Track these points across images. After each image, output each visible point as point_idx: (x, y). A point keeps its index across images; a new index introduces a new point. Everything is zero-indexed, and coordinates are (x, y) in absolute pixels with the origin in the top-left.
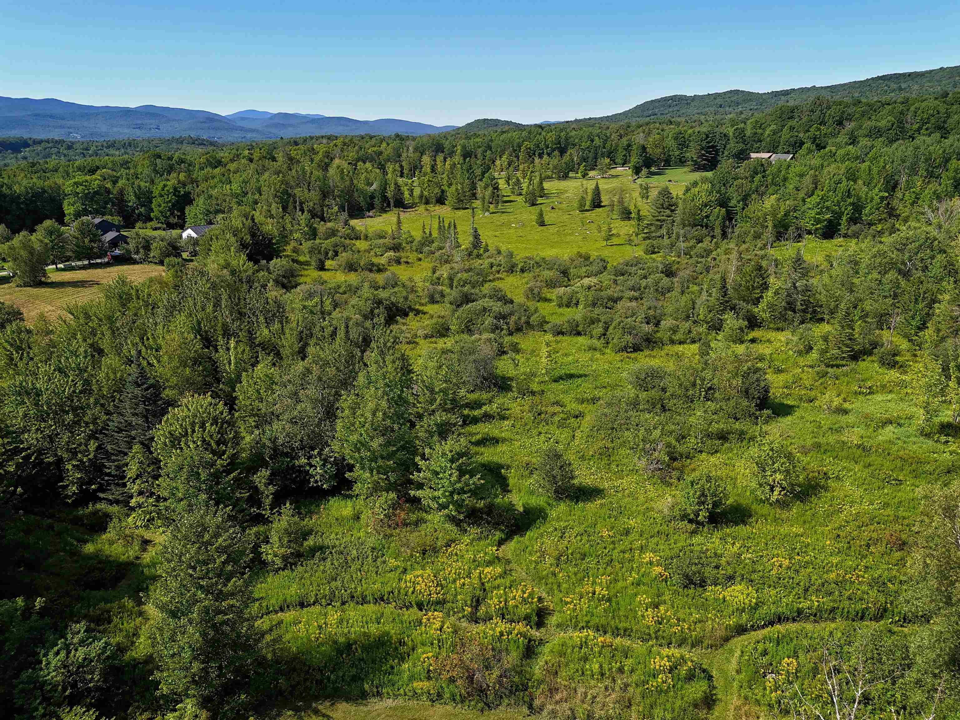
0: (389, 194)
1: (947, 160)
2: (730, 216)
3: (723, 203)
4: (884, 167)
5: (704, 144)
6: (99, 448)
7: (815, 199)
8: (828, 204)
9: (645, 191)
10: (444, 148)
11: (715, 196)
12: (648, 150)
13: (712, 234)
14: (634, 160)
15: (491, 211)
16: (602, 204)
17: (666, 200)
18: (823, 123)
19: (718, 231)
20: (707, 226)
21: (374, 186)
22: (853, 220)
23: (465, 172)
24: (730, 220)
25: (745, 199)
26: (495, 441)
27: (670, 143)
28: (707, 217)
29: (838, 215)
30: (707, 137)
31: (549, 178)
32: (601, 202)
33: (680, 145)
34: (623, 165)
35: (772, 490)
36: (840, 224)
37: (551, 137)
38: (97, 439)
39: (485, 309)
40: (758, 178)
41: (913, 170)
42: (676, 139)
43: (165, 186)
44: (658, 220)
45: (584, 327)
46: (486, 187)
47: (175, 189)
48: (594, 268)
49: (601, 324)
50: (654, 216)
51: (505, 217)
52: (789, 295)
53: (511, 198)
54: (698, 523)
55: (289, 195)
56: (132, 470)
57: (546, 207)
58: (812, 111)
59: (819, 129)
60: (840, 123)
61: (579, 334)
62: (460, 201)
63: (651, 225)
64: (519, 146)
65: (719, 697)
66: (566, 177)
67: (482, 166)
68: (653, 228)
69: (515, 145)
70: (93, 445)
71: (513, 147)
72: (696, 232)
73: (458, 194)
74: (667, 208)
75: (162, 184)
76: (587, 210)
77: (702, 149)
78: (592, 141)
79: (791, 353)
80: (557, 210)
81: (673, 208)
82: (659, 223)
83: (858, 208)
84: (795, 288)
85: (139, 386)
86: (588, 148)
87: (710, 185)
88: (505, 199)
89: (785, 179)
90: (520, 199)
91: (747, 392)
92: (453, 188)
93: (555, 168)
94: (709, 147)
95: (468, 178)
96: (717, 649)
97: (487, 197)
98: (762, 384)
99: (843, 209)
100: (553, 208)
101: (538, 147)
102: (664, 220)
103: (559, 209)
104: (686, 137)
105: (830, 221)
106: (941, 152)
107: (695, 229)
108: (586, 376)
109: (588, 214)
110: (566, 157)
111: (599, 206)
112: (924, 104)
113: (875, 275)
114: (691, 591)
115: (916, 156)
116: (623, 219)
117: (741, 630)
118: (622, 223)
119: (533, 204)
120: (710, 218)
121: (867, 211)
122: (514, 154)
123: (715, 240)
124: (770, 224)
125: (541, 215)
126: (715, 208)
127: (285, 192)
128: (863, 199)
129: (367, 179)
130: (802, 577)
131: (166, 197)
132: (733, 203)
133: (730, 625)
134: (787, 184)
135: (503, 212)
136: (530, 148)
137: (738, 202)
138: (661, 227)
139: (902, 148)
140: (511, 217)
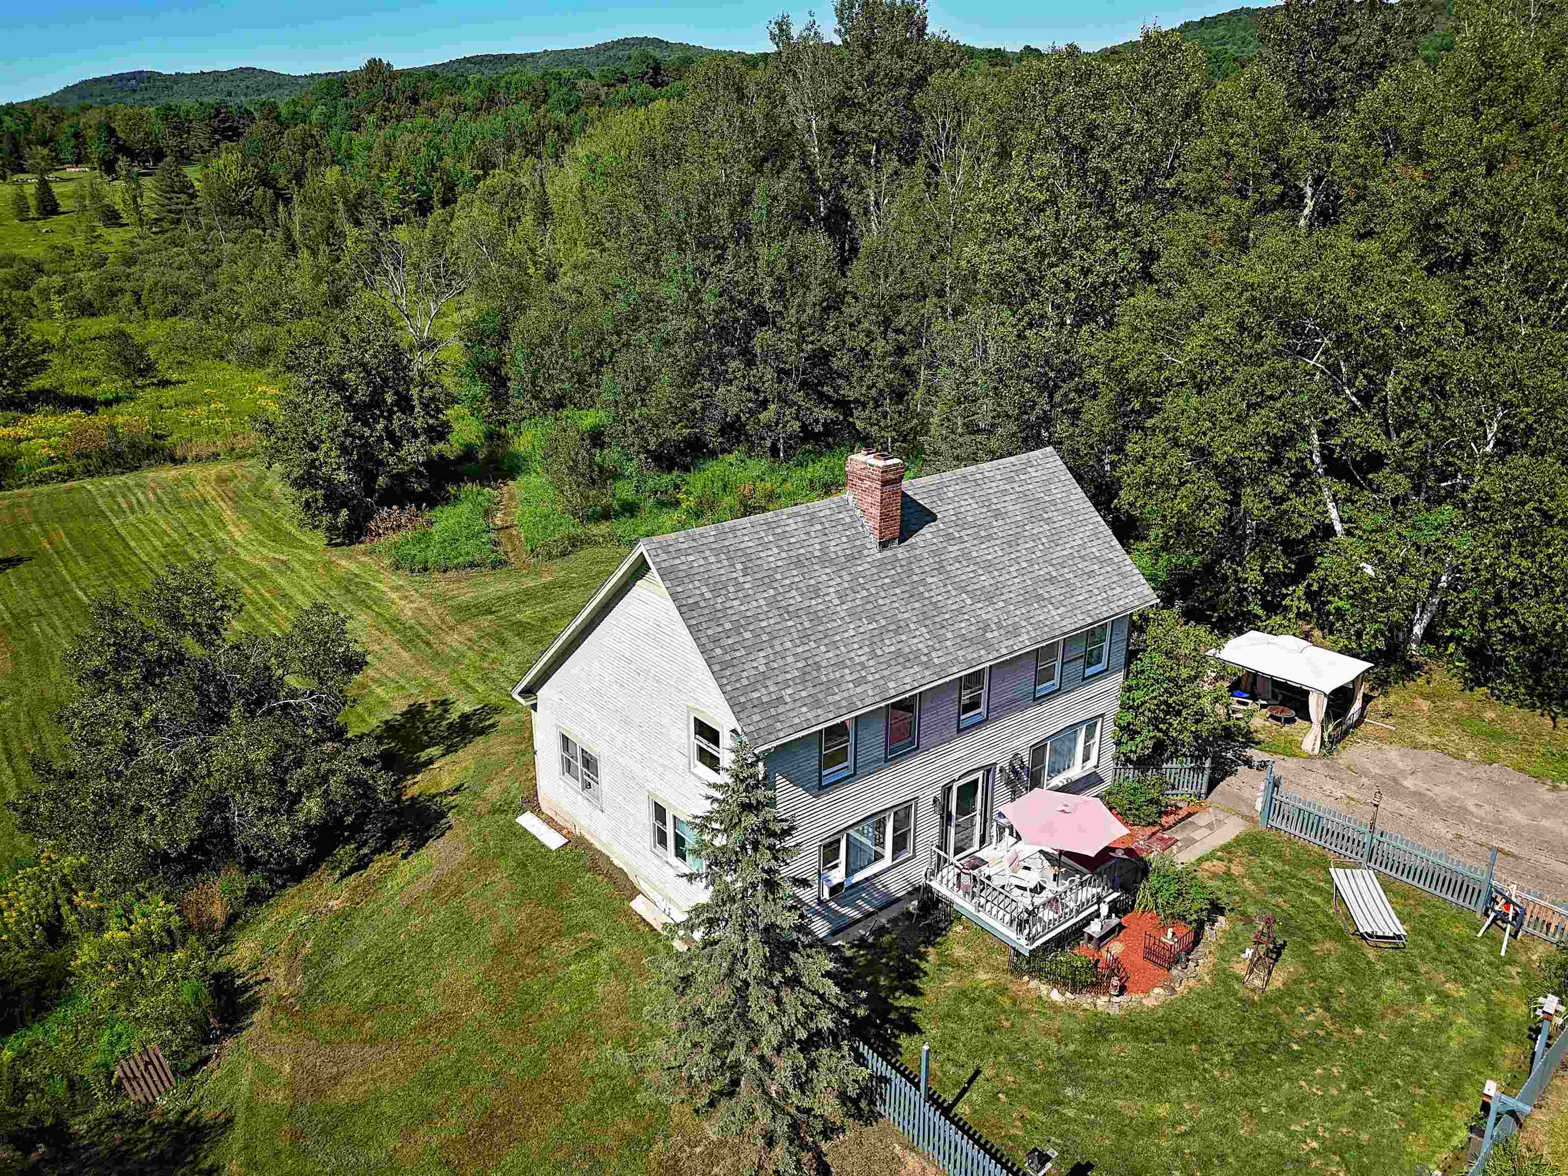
3: (266, 181)
4: (473, 142)
8: (410, 180)
11: (251, 172)
14: (95, 150)
16: (63, 210)
17: (176, 179)
20: (251, 215)
25: (299, 177)
28: (248, 202)
30: (218, 112)
33: (174, 128)
34: (78, 164)
40: (310, 154)
42: (165, 118)
44: (170, 211)
50: (163, 206)
58: (370, 81)
59: (388, 109)
60: (415, 100)
63: (162, 220)
68: (166, 225)
74: (182, 192)
77: (215, 131)
81: (191, 191)
82: (174, 216)
87: (240, 155)
89: (350, 157)
102: (181, 211)
104: (182, 114)
107: (234, 219)
111: (57, 213)
116: (108, 225)
118: (110, 230)
120: (254, 204)
124: (341, 206)
126: (257, 189)
132: (282, 182)
137: (290, 181)
138: (178, 221)
139: (491, 122)
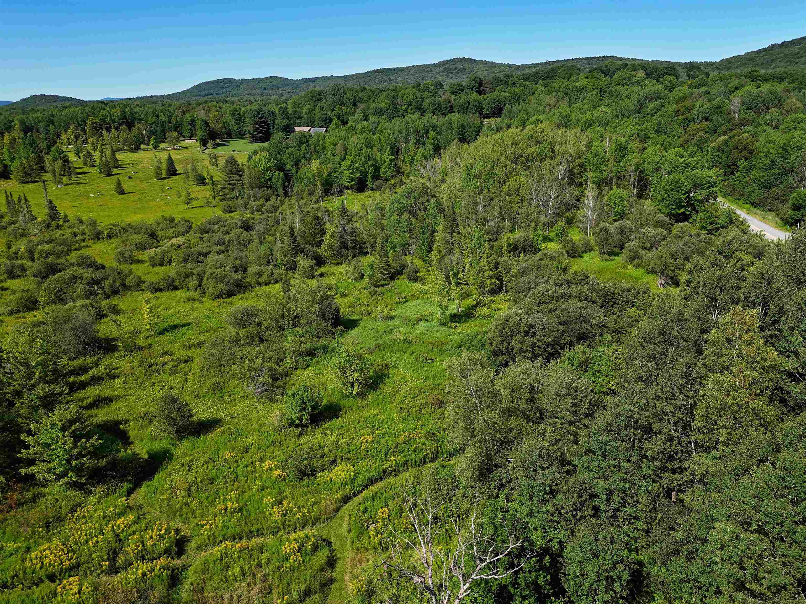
1: (427, 132)
2: (288, 178)
3: (281, 167)
4: (389, 137)
5: (257, 119)
7: (346, 163)
8: (356, 165)
9: (214, 160)
11: (273, 163)
12: (210, 125)
13: (276, 193)
14: (200, 133)
15: (65, 183)
16: (178, 172)
17: (234, 167)
18: (343, 104)
19: (280, 191)
20: (271, 187)
22: (376, 177)
23: (29, 147)
24: (289, 181)
25: (297, 164)
26: (108, 400)
27: (228, 118)
28: (270, 179)
29: (365, 174)
30: (258, 114)
31: (121, 150)
32: (176, 170)
33: (237, 120)
34: (190, 138)
35: (353, 386)
36: (367, 181)
37: (116, 112)
39: (75, 278)
40: (303, 147)
41: (407, 140)
42: (233, 115)
44: (229, 184)
45: (179, 282)
46: (55, 160)
48: (181, 229)
49: (195, 278)
50: (226, 181)
51: (81, 188)
52: (341, 237)
53: (85, 169)
54: (303, 426)
57: (123, 177)
58: (334, 95)
60: (354, 104)
61: (176, 288)
62: (27, 174)
63: (225, 188)
64: (84, 121)
65: (338, 556)
66: (137, 149)
67: (46, 139)
68: (227, 191)
69: (79, 120)
71: (77, 121)
72: (262, 192)
73: (25, 168)
74: (236, 174)
76: (164, 178)
77: (256, 124)
78: (158, 116)
79: (350, 280)
80: (134, 179)
81: (241, 173)
82: (231, 186)
83: (377, 168)
84: (345, 230)
86: (154, 123)
87: (268, 153)
88: (78, 171)
89: (324, 148)
90: (94, 170)
91: (324, 315)
92: (17, 163)
93: (125, 141)
94: (261, 122)
95: (33, 152)
96: (331, 520)
97: (57, 170)
98: (334, 307)
99: (367, 169)
100: (130, 178)
101: (104, 121)
102: (235, 184)
103: (137, 178)
104: (241, 114)
105: (360, 179)
106: (422, 126)
107: (261, 190)
108: (189, 324)
109: (166, 181)
110: (135, 131)
111: (175, 174)
112: (407, 91)
113: (395, 217)
114: (306, 481)
115: (408, 129)
116: (199, 185)
117: (346, 499)
118: (199, 188)
119: (109, 175)
120: (273, 180)
121: (382, 170)
122: (80, 129)
123: (279, 198)
124: (318, 183)
125: (119, 184)
126: (275, 172)
128: (379, 162)
130: (382, 446)
132: (288, 167)
133: (338, 498)
134: (326, 152)
135: (78, 184)
136: (96, 123)
137: (292, 166)
138: (233, 190)
139: (398, 123)
140: (88, 188)
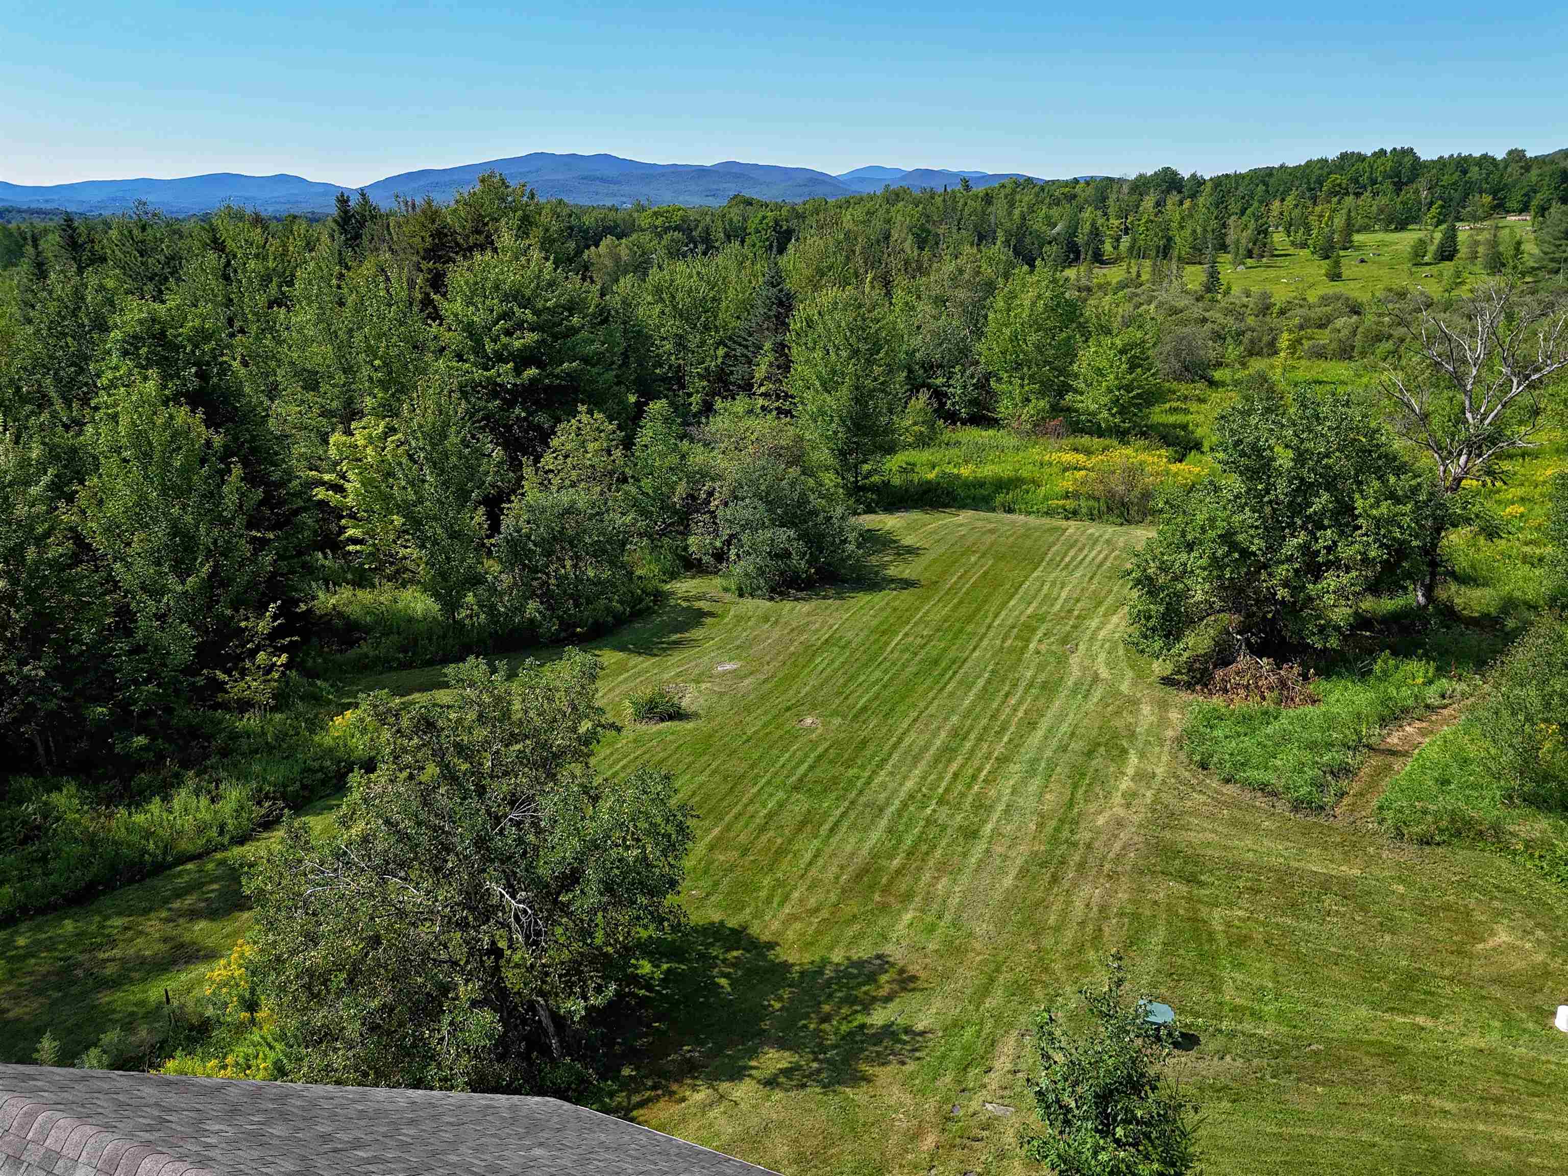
0: (1080, 240)
6: (727, 355)
10: (1183, 187)
15: (1249, 265)
16: (1457, 255)
21: (1058, 229)
31: (1368, 228)
32: (1455, 253)
34: (1519, 213)
37: (1384, 164)
38: (726, 346)
43: (764, 218)
47: (777, 222)
50: (1546, 254)
51: (1272, 273)
53: (1287, 252)
55: (929, 232)
56: (760, 372)
57: (1350, 260)
62: (1196, 249)
63: (1539, 268)
64: (1321, 182)
66: (1402, 226)
69: (1312, 181)
70: (721, 352)
71: (1308, 183)
73: (1195, 239)
75: (760, 216)
76: (1427, 264)
80: (1369, 263)
85: (774, 287)
86: (1454, 184)
88: (1276, 253)
90: (1304, 252)
92: (1187, 232)
93: (1381, 211)
95: (1216, 218)
97: (1244, 241)
100: (1362, 261)
101: (1357, 181)
103: (1374, 262)
109: (1426, 267)
110: (1408, 194)
111: (1450, 258)
116: (1492, 274)
119: (1327, 258)
122: (1308, 194)
125: (1337, 268)
127: (923, 229)
129: (1048, 217)
131: (763, 232)
135: (1270, 267)
136: (1340, 185)
140: (1282, 272)
